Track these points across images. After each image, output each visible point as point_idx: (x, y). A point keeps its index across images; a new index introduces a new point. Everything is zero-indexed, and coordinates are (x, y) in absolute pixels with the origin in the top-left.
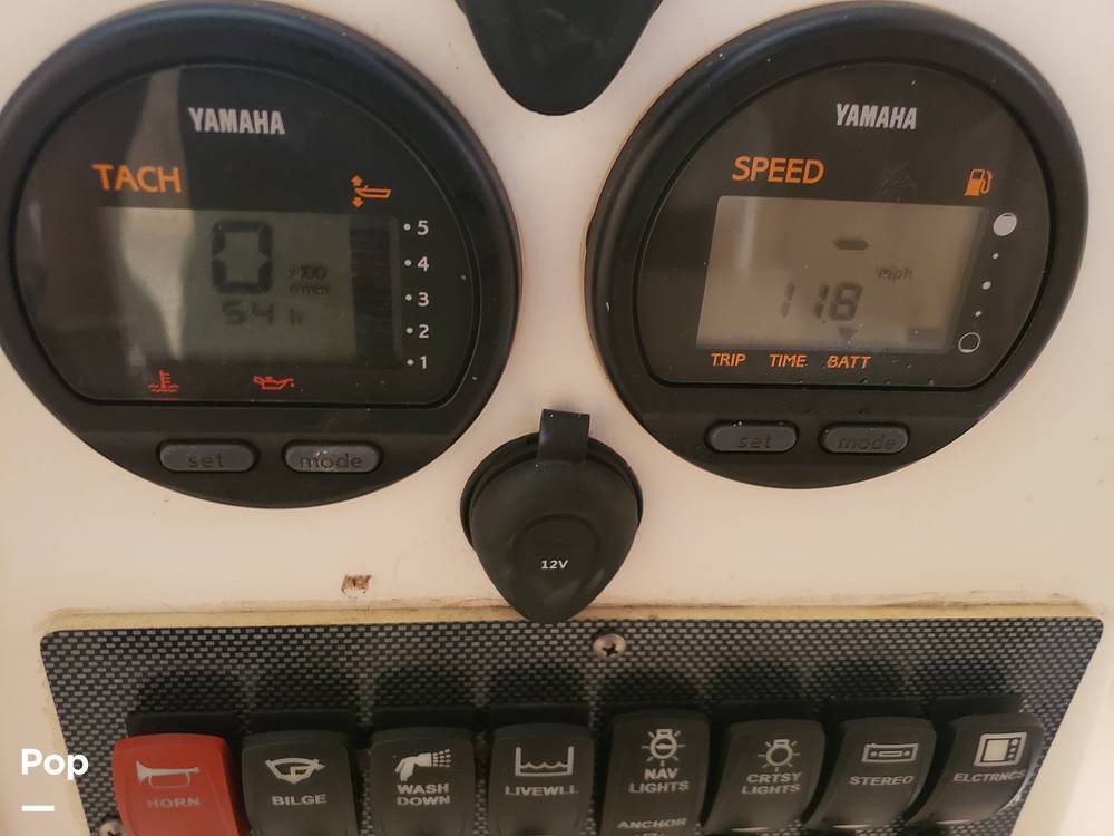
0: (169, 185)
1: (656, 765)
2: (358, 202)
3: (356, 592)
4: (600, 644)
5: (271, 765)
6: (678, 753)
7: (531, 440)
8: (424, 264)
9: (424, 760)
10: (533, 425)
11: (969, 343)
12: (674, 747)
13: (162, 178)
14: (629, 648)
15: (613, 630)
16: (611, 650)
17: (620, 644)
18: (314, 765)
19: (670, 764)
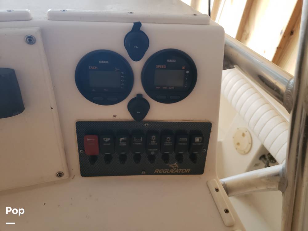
0: (96, 68)
1: (152, 141)
2: (116, 70)
3: (115, 118)
4: (145, 124)
5: (104, 139)
6: (155, 139)
7: (135, 98)
8: (123, 77)
9: (123, 139)
10: (136, 96)
11: (186, 86)
12: (155, 138)
13: (95, 68)
14: (149, 125)
15: (147, 123)
16: (147, 125)
17: (148, 125)
18: (109, 139)
19: (154, 141)
